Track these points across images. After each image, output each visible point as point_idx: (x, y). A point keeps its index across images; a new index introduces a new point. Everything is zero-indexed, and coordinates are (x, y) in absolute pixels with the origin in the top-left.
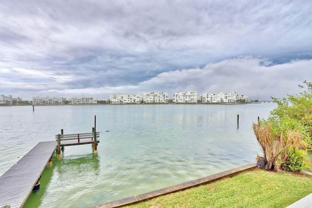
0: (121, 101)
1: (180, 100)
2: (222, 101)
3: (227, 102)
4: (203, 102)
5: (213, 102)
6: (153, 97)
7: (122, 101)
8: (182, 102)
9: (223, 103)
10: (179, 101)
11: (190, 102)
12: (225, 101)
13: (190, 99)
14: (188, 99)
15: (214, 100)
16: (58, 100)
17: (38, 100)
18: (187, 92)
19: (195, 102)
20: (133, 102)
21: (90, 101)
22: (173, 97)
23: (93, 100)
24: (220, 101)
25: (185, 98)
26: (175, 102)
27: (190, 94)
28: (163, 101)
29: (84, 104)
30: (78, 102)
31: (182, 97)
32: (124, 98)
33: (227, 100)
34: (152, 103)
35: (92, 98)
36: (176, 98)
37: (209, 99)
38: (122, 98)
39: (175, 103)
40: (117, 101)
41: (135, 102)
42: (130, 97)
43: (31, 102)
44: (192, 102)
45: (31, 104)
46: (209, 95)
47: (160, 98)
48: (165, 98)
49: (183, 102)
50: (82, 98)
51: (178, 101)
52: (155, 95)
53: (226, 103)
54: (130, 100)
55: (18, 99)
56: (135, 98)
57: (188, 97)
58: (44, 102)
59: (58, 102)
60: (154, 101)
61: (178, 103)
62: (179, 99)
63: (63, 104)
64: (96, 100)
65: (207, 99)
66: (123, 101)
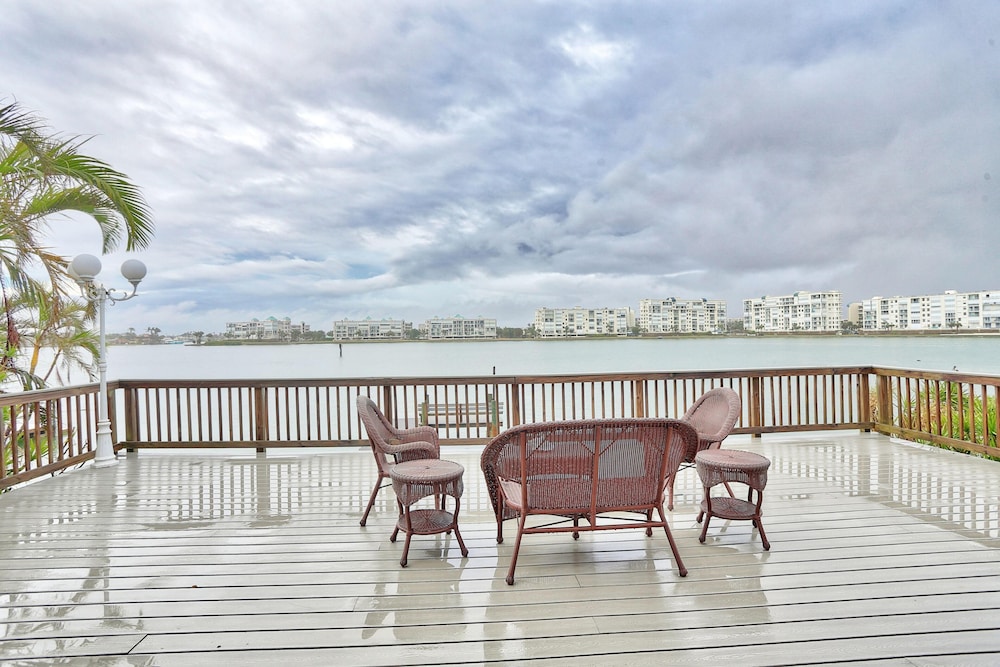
0: (567, 328)
1: (771, 324)
2: (951, 326)
3: (981, 326)
4: (864, 329)
5: (911, 327)
6: (671, 315)
7: (571, 327)
8: (779, 328)
9: (957, 331)
10: (769, 327)
11: (810, 330)
12: (966, 322)
13: (810, 319)
14: (801, 320)
15: (915, 321)
16: (393, 328)
17: (346, 330)
18: (796, 295)
19: (832, 329)
20: (605, 331)
21: (476, 329)
22: (746, 314)
23: (486, 326)
24: (943, 324)
25: (790, 315)
26: (754, 329)
27: (810, 301)
28: (708, 329)
29: (459, 339)
30: (445, 332)
31: (779, 312)
32: (576, 319)
33: (980, 319)
34: (670, 334)
35: (482, 322)
36: (754, 318)
37: (892, 318)
38: (571, 320)
39: (754, 332)
40: (555, 328)
41: (611, 331)
42: (596, 317)
43: (331, 334)
44: (819, 329)
45: (330, 340)
46: (890, 304)
47: (698, 318)
48: (717, 318)
49: (784, 330)
50: (455, 322)
51: (762, 327)
52: (680, 309)
53: (976, 331)
54: (596, 326)
55: (302, 327)
56: (611, 320)
57: (803, 314)
58: (359, 333)
59: (393, 334)
60: (676, 326)
61: (761, 335)
62: (768, 320)
63: (405, 341)
64: (493, 326)
65: (885, 316)
66: (575, 328)
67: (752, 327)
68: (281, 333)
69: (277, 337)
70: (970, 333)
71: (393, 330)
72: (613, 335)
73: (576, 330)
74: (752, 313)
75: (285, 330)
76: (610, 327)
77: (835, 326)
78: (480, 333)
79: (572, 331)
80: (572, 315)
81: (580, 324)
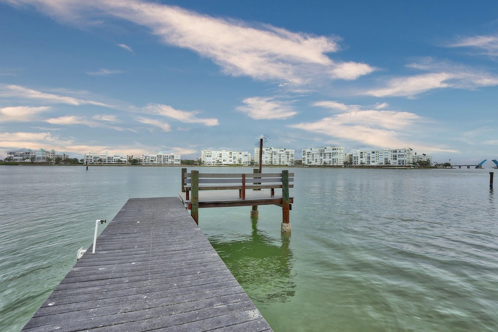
0: (218, 161)
1: (314, 161)
2: (387, 164)
3: (397, 164)
4: (353, 165)
5: (372, 164)
6: (269, 156)
7: (220, 160)
8: (318, 163)
9: (388, 166)
10: (314, 163)
11: (331, 164)
12: (392, 162)
13: (331, 160)
14: (327, 160)
15: (373, 162)
16: (121, 158)
17: (92, 158)
18: (325, 148)
19: (340, 165)
20: (237, 163)
21: (169, 160)
22: (303, 156)
23: (175, 158)
24: (384, 163)
25: (322, 158)
26: (306, 164)
27: (331, 151)
28: (286, 163)
29: (160, 165)
30: (152, 161)
31: (318, 156)
32: (223, 156)
33: (397, 161)
34: (269, 165)
35: (173, 156)
36: (307, 158)
37: (364, 160)
38: (221, 157)
39: (307, 165)
40: (212, 161)
41: (240, 163)
42: (233, 155)
43: (82, 160)
44: (335, 164)
45: (82, 164)
46: (363, 154)
47: (282, 157)
48: (290, 158)
49: (320, 164)
50: (158, 156)
51: (311, 163)
52: (273, 153)
53: (395, 166)
54: (233, 160)
55: (63, 156)
56: (241, 157)
57: (328, 157)
58: (100, 160)
59: (121, 161)
60: (272, 162)
61: (310, 166)
62: (313, 160)
63: (128, 165)
64: (179, 158)
65: (361, 159)
66: (222, 160)
67: (306, 162)
68: (49, 159)
69: (45, 161)
70: (393, 167)
71: (121, 159)
72: (241, 165)
73: (222, 162)
74: (306, 156)
75: (51, 157)
76: (240, 161)
77: (341, 163)
78: (172, 162)
79: (220, 162)
80: (221, 154)
81: (224, 159)
